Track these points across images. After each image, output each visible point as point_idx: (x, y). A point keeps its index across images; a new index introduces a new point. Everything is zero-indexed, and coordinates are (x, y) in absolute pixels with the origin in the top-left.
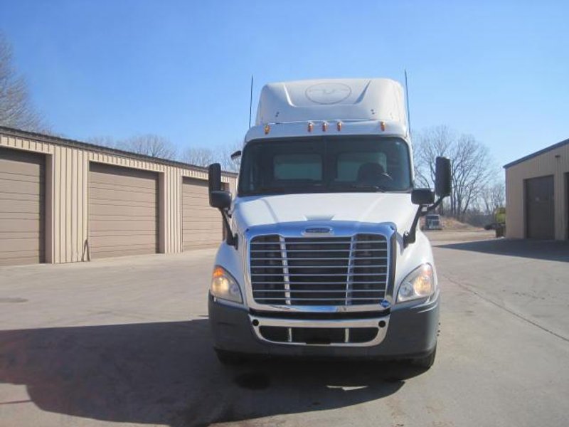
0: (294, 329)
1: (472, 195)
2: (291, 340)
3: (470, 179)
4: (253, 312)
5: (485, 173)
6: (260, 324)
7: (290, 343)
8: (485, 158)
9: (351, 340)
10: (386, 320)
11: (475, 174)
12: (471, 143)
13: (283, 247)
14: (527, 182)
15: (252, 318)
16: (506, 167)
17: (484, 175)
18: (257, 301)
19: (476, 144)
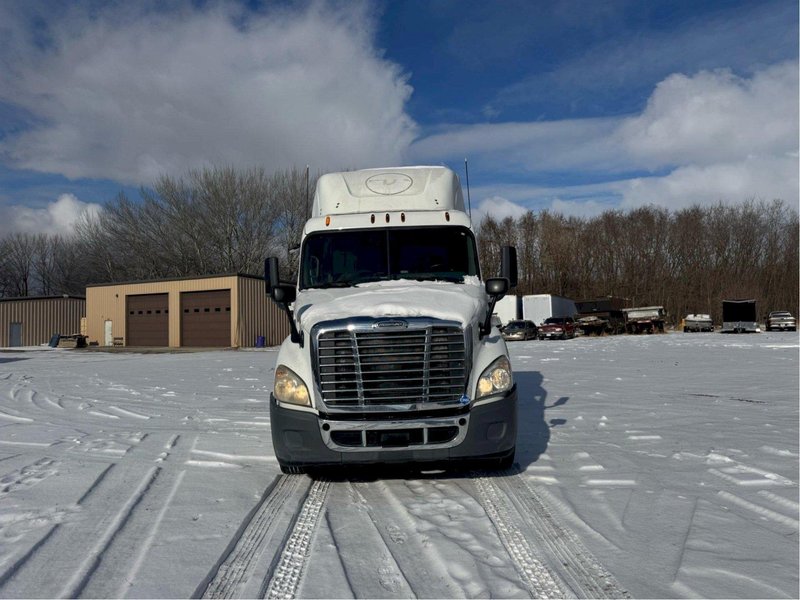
0: (368, 433)
4: (323, 415)
10: (467, 417)
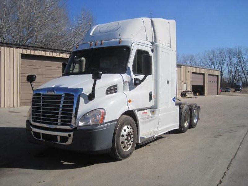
0: (43, 134)
2: (42, 138)
6: (33, 130)
7: (41, 139)
9: (61, 141)
18: (33, 121)
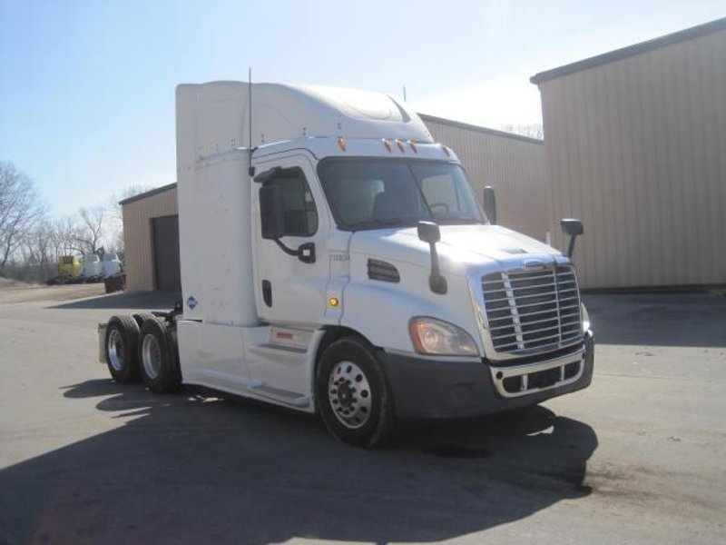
1: (13, 241)
2: (526, 389)
3: (10, 221)
5: (30, 212)
6: (505, 376)
7: (526, 392)
8: (29, 192)
9: (565, 378)
11: (17, 214)
12: (10, 173)
13: (507, 285)
14: (154, 221)
15: (494, 371)
16: (124, 203)
17: (30, 215)
18: (498, 350)
19: (16, 174)
